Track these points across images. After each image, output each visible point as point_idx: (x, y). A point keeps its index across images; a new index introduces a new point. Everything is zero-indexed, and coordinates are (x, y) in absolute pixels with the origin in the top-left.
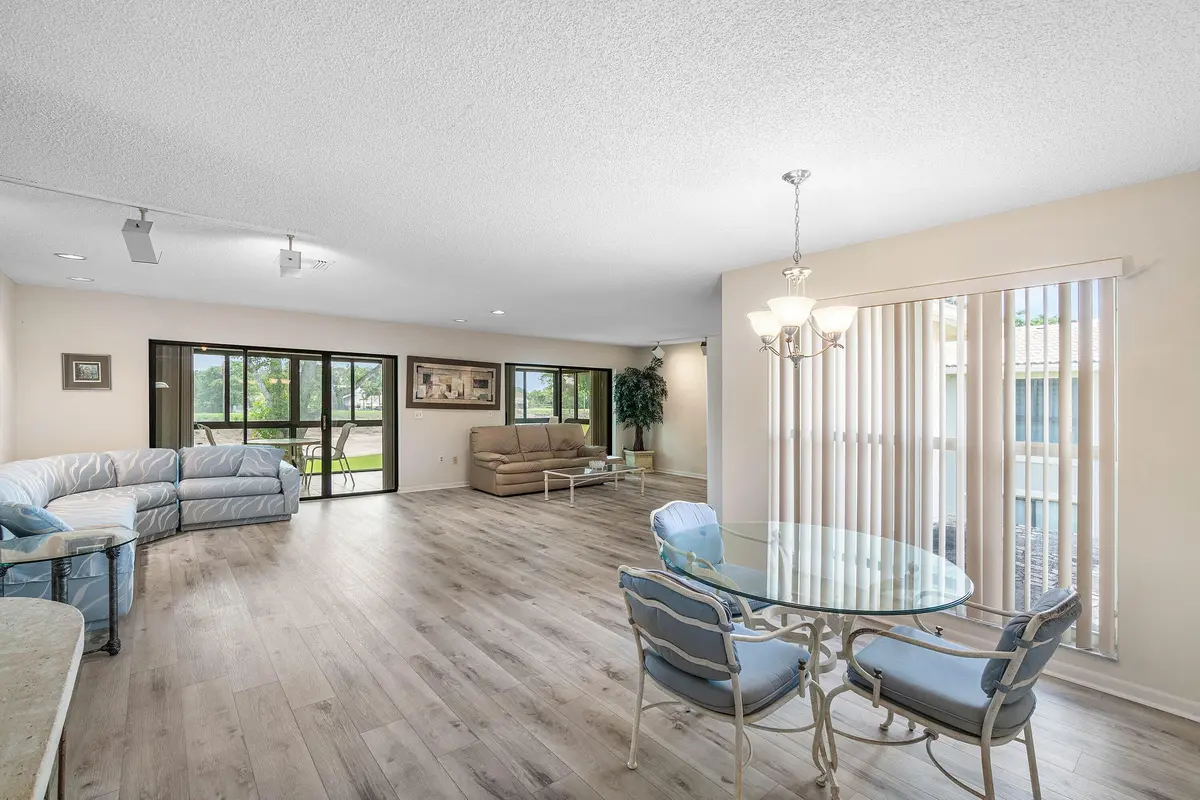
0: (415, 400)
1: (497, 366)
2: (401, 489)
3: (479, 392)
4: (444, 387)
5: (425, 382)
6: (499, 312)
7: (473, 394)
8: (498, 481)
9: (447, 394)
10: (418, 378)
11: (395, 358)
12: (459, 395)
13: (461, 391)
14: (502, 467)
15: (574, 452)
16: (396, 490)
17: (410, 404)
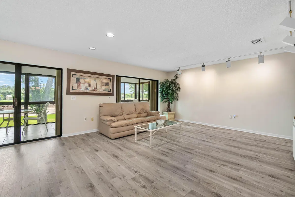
0: (71, 91)
1: (113, 76)
2: (64, 136)
3: (104, 88)
4: (87, 85)
5: (77, 82)
6: (110, 35)
7: (102, 89)
8: (111, 132)
9: (88, 88)
10: (73, 80)
11: (61, 70)
12: (95, 89)
13: (96, 87)
14: (114, 124)
15: (146, 114)
16: (61, 135)
17: (68, 93)
